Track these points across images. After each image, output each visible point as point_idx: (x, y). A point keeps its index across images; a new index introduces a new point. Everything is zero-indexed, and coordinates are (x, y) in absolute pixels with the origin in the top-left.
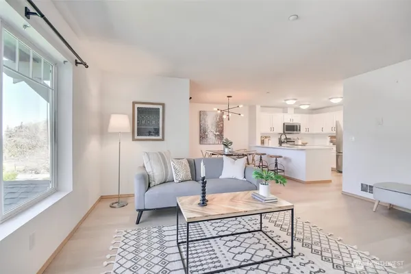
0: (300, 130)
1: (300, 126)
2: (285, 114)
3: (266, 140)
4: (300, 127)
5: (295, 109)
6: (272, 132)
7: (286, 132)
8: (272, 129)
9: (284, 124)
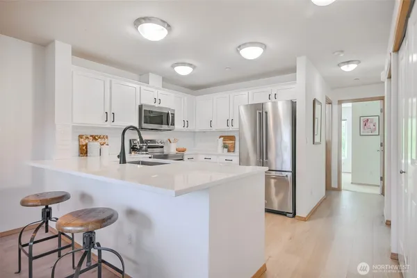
0: (173, 124)
1: (173, 114)
2: (144, 87)
3: (94, 146)
4: (173, 117)
5: (164, 79)
6: (108, 124)
7: (144, 125)
8: (110, 116)
9: (140, 107)
